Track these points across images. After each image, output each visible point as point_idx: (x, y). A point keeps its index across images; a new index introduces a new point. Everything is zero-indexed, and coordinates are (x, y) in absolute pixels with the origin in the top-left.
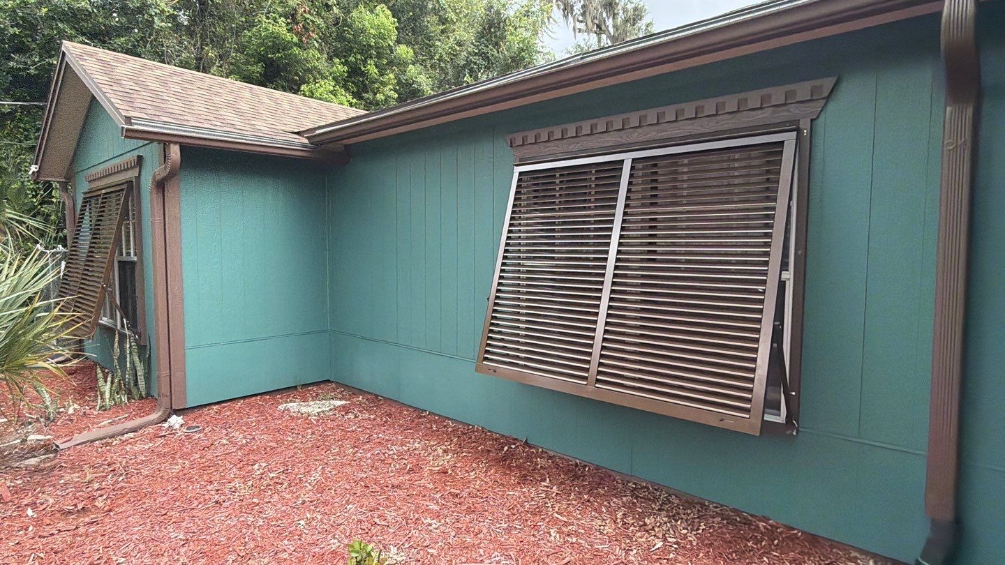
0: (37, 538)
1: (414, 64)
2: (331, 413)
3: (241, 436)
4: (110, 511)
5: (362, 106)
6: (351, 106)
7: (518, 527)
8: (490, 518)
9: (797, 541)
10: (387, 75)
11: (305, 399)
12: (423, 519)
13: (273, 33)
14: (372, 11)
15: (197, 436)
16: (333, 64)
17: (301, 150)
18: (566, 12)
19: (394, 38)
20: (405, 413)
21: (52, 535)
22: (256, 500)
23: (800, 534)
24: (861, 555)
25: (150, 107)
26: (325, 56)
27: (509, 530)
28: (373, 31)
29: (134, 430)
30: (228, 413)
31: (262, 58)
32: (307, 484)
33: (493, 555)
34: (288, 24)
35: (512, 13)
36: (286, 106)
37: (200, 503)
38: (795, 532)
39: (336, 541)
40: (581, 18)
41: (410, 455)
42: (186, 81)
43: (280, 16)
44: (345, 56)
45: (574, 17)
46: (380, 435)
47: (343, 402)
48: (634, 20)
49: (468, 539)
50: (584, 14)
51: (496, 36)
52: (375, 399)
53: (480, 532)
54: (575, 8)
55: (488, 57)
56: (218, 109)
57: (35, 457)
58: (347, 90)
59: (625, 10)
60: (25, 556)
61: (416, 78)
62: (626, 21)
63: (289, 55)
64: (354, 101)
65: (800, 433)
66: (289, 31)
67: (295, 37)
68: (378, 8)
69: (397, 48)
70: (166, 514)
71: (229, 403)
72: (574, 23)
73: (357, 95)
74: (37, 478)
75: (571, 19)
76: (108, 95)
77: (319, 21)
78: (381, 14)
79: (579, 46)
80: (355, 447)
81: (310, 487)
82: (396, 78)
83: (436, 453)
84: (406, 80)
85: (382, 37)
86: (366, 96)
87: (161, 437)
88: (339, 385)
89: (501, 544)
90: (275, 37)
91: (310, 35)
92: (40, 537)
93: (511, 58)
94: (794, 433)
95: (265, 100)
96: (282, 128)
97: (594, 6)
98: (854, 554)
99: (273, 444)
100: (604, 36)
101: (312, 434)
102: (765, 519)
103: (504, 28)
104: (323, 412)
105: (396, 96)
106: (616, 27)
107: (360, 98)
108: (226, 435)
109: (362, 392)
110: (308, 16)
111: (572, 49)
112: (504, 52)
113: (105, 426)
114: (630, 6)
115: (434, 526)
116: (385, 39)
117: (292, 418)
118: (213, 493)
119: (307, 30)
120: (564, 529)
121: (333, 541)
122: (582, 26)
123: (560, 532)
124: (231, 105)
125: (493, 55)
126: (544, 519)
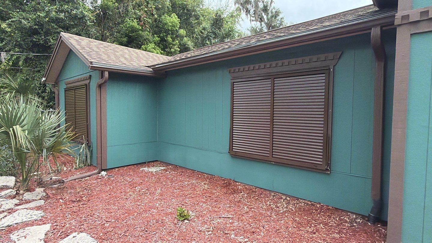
0: (66, 209)
1: (186, 37)
2: (160, 171)
3: (129, 179)
4: (89, 201)
5: (165, 54)
6: (161, 54)
7: (233, 206)
8: (223, 203)
9: (330, 210)
10: (175, 41)
11: (149, 167)
12: (200, 204)
13: (132, 25)
14: (170, 16)
15: (112, 179)
16: (154, 37)
17: (151, 73)
18: (247, 13)
19: (178, 26)
20: (188, 171)
21: (71, 207)
22: (139, 198)
23: (331, 208)
24: (351, 214)
25: (97, 58)
26: (151, 34)
27: (230, 207)
28: (170, 24)
29: (89, 176)
30: (122, 171)
31: (127, 35)
32: (156, 194)
33: (225, 214)
34: (137, 22)
35: (225, 16)
36: (141, 55)
37: (120, 199)
38: (330, 207)
39: (170, 210)
40: (253, 16)
41: (192, 185)
42: (105, 47)
43: (135, 19)
44: (159, 34)
45: (250, 15)
46: (180, 179)
47: (164, 168)
48: (275, 16)
49: (216, 209)
50: (254, 14)
51: (219, 25)
52: (176, 167)
53: (220, 207)
54: (251, 11)
55: (216, 33)
56: (119, 58)
57: (56, 184)
58: (159, 47)
59: (272, 12)
60: (65, 213)
61: (187, 43)
62: (272, 17)
63: (138, 34)
64: (163, 52)
65: (331, 173)
66: (138, 24)
67: (140, 27)
68: (172, 15)
69: (180, 30)
70: (109, 202)
71: (121, 168)
72: (251, 17)
73: (163, 49)
74: (59, 191)
75: (249, 16)
76: (83, 54)
77: (150, 20)
78: (173, 17)
79: (253, 27)
80: (171, 182)
81: (157, 194)
82: (179, 43)
83: (201, 184)
84: (183, 43)
85: (174, 26)
86: (167, 50)
87: (99, 179)
88: (161, 162)
89: (228, 211)
90: (132, 27)
91: (146, 26)
92: (67, 208)
93: (225, 34)
94: (329, 173)
95: (133, 53)
96: (142, 65)
97: (259, 11)
98: (349, 214)
99: (141, 181)
100: (263, 23)
101: (155, 178)
102: (320, 203)
103: (222, 22)
104: (157, 171)
105: (179, 50)
106: (268, 19)
107: (164, 51)
108: (123, 178)
109: (170, 164)
110: (145, 19)
111: (249, 29)
112: (223, 31)
113: (78, 175)
114: (274, 11)
115: (204, 206)
116: (175, 27)
117: (146, 173)
118: (123, 196)
119: (144, 24)
120: (249, 207)
121: (169, 210)
122: (254, 19)
123: (248, 207)
124: (123, 56)
125: (217, 33)
126: (242, 204)
